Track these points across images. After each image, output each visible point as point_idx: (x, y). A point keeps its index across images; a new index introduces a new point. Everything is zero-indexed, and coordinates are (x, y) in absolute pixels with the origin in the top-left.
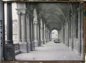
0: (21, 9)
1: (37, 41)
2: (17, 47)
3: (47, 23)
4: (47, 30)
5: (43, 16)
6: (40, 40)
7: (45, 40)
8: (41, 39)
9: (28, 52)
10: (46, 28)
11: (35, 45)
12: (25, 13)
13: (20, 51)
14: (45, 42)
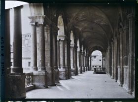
0: (36, 17)
1: (65, 70)
2: (30, 78)
3: (83, 39)
4: (83, 51)
5: (75, 27)
6: (68, 69)
7: (79, 68)
8: (72, 67)
9: (47, 88)
10: (81, 48)
11: (61, 77)
12: (43, 23)
13: (35, 86)
14: (79, 72)
